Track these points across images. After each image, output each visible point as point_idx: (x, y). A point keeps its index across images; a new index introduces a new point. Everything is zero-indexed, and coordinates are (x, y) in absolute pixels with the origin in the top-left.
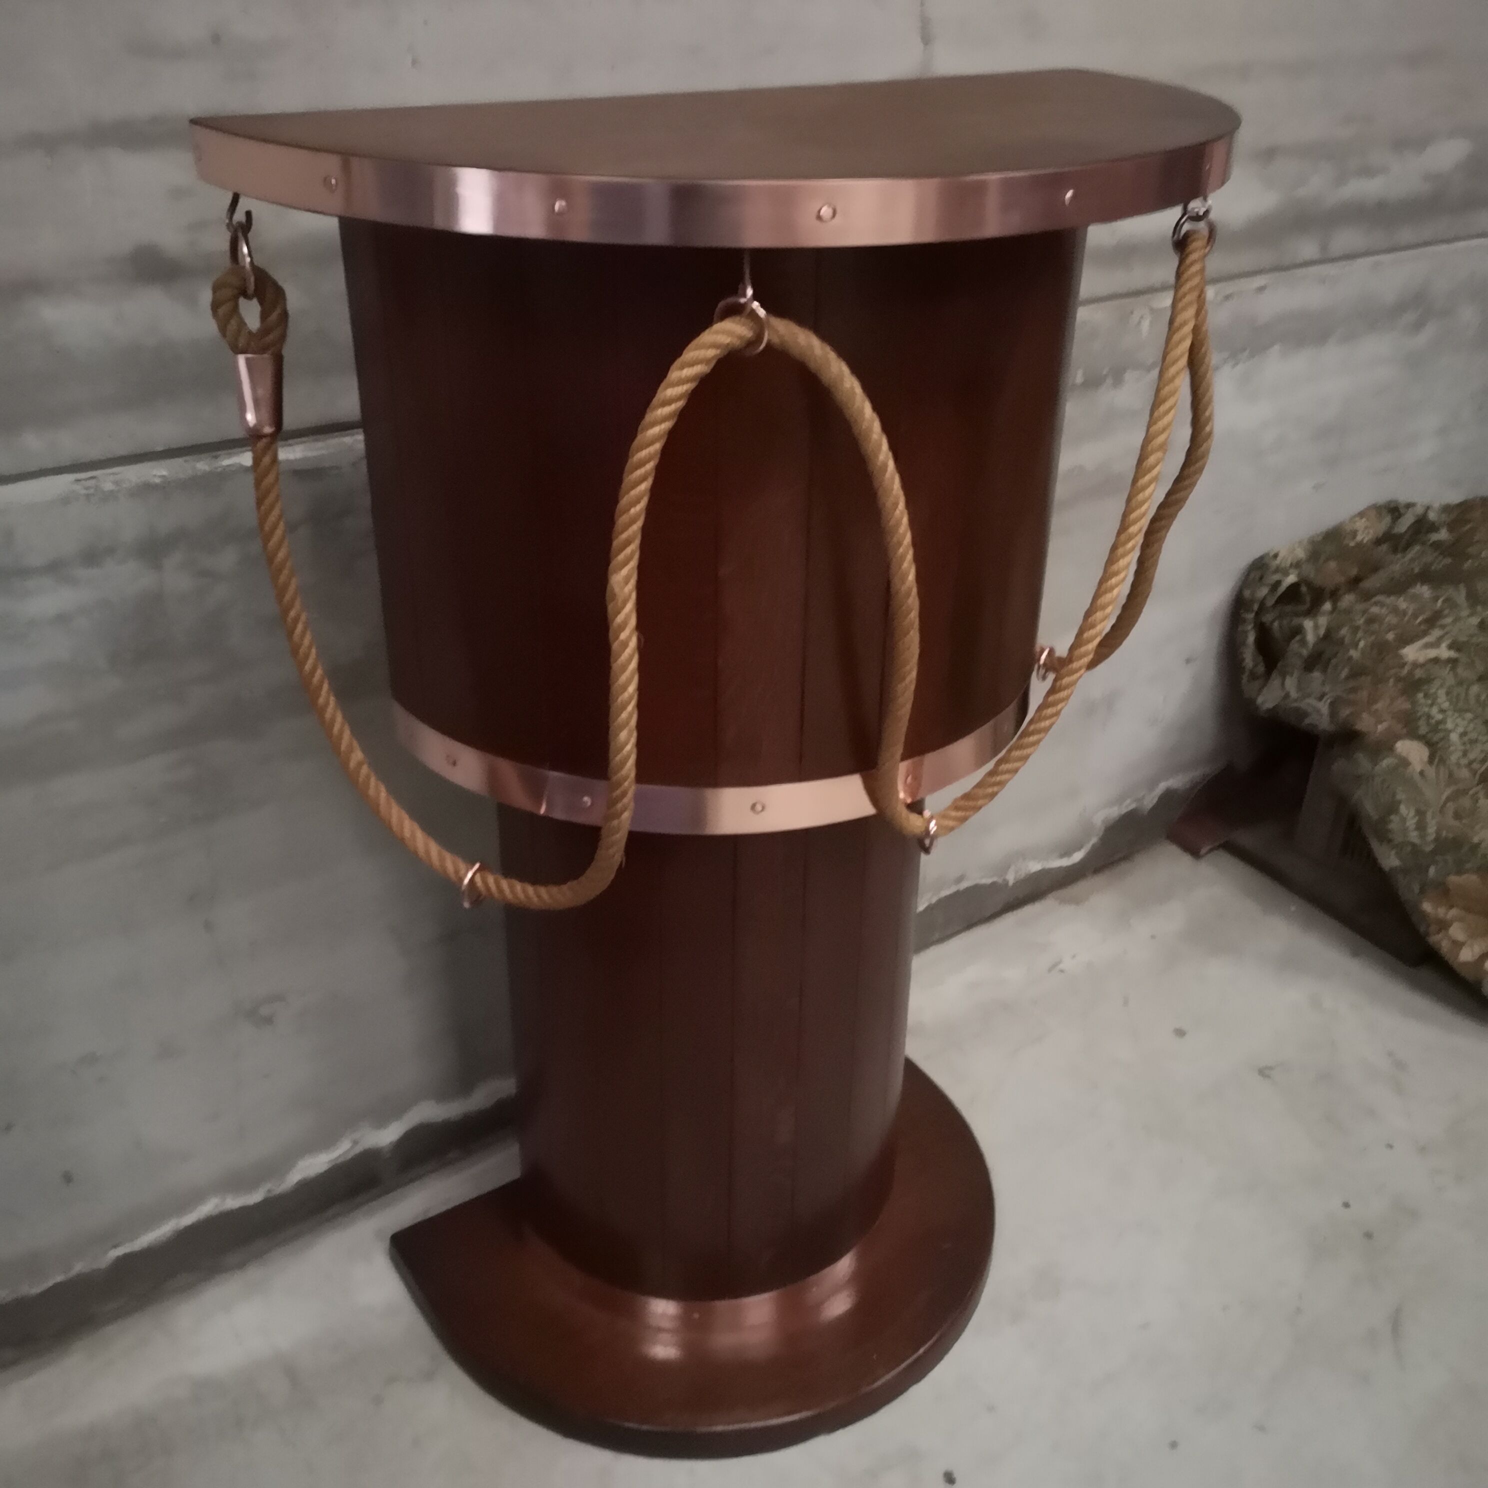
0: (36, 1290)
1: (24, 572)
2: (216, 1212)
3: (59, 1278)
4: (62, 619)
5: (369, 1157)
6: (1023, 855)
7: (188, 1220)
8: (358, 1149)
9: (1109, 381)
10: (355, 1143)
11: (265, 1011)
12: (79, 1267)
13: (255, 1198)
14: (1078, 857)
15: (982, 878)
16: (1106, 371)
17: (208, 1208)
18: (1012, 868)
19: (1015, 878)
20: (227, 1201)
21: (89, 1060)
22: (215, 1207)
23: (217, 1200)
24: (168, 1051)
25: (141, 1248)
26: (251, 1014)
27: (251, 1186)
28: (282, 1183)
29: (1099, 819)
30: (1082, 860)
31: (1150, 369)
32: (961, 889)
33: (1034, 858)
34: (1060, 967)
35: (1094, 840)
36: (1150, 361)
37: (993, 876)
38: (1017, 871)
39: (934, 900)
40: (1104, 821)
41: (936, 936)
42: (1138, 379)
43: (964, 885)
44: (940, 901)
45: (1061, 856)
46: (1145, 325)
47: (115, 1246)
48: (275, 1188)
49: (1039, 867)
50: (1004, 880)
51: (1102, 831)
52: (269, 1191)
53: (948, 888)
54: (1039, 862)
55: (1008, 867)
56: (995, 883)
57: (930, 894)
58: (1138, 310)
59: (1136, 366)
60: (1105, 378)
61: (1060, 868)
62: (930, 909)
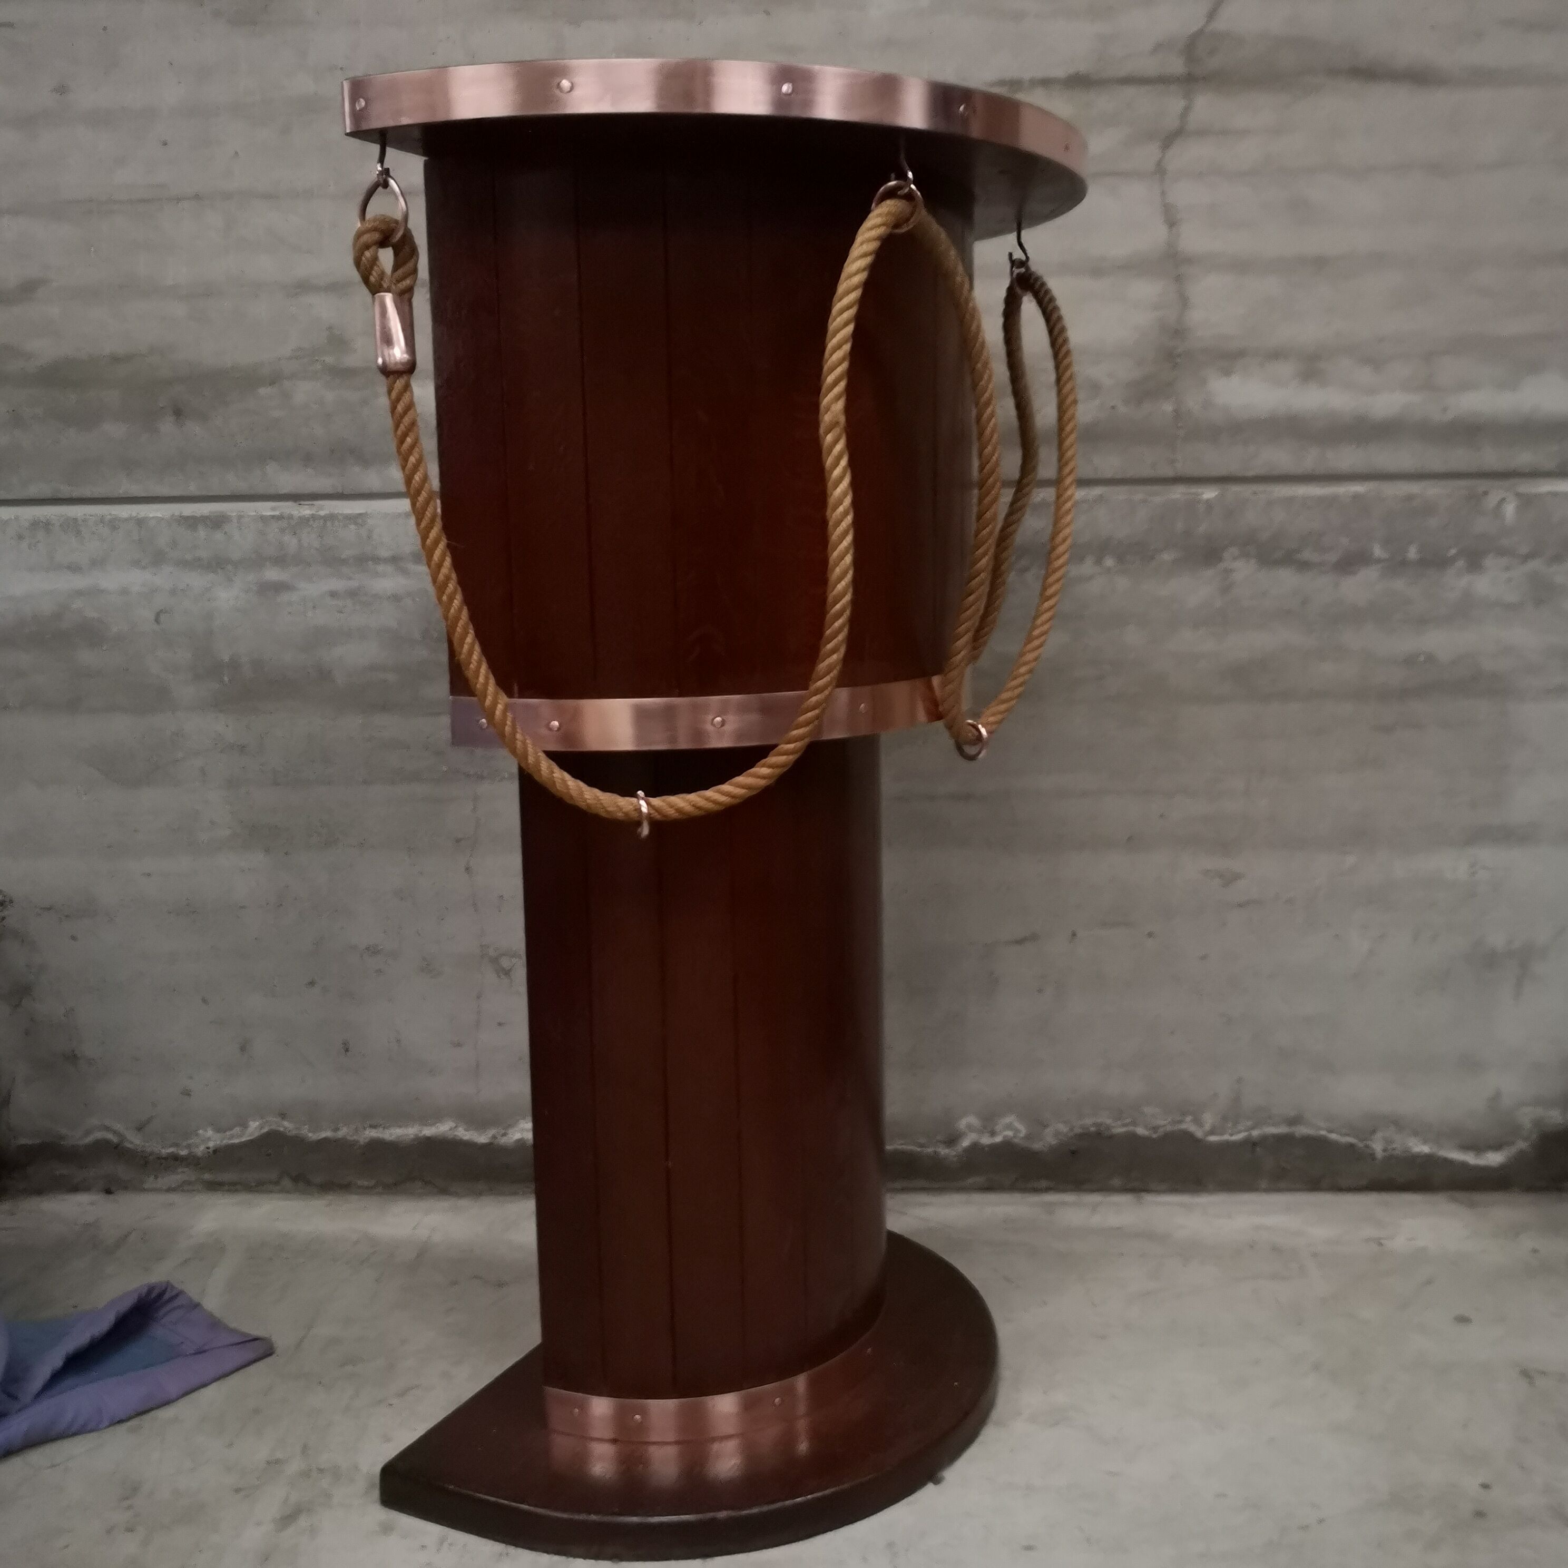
0: (313, 1136)
1: (377, 560)
2: (450, 1135)
3: (329, 1134)
4: (396, 598)
6: (1397, 1123)
7: (428, 1131)
9: (1461, 563)
12: (343, 1132)
14: (1494, 1159)
15: (1331, 1131)
16: (1453, 551)
17: (443, 1128)
18: (1379, 1135)
19: (1385, 1150)
20: (460, 1129)
21: (373, 951)
22: (450, 1129)
23: (452, 1124)
24: (428, 968)
25: (390, 1139)
26: (495, 961)
27: (480, 1124)
28: (504, 1135)
29: (1526, 1117)
30: (1502, 1167)
31: (1526, 558)
32: (1297, 1135)
33: (1415, 1133)
34: (1383, 1241)
35: (1522, 1145)
36: (1524, 550)
37: (1348, 1135)
38: (1388, 1141)
39: (1255, 1133)
40: (1537, 1123)
41: (1264, 1184)
42: (1507, 569)
43: (1302, 1130)
44: (1264, 1139)
45: (1465, 1148)
46: (1510, 510)
47: (371, 1126)
48: (499, 1137)
49: (1425, 1149)
50: (1367, 1146)
51: (1534, 1136)
52: (494, 1137)
53: (1274, 1125)
54: (1425, 1142)
55: (1374, 1132)
56: (1352, 1146)
57: (1249, 1123)
58: (1496, 493)
59: (1502, 552)
60: (1453, 559)
61: (1464, 1165)
62: (1251, 1144)
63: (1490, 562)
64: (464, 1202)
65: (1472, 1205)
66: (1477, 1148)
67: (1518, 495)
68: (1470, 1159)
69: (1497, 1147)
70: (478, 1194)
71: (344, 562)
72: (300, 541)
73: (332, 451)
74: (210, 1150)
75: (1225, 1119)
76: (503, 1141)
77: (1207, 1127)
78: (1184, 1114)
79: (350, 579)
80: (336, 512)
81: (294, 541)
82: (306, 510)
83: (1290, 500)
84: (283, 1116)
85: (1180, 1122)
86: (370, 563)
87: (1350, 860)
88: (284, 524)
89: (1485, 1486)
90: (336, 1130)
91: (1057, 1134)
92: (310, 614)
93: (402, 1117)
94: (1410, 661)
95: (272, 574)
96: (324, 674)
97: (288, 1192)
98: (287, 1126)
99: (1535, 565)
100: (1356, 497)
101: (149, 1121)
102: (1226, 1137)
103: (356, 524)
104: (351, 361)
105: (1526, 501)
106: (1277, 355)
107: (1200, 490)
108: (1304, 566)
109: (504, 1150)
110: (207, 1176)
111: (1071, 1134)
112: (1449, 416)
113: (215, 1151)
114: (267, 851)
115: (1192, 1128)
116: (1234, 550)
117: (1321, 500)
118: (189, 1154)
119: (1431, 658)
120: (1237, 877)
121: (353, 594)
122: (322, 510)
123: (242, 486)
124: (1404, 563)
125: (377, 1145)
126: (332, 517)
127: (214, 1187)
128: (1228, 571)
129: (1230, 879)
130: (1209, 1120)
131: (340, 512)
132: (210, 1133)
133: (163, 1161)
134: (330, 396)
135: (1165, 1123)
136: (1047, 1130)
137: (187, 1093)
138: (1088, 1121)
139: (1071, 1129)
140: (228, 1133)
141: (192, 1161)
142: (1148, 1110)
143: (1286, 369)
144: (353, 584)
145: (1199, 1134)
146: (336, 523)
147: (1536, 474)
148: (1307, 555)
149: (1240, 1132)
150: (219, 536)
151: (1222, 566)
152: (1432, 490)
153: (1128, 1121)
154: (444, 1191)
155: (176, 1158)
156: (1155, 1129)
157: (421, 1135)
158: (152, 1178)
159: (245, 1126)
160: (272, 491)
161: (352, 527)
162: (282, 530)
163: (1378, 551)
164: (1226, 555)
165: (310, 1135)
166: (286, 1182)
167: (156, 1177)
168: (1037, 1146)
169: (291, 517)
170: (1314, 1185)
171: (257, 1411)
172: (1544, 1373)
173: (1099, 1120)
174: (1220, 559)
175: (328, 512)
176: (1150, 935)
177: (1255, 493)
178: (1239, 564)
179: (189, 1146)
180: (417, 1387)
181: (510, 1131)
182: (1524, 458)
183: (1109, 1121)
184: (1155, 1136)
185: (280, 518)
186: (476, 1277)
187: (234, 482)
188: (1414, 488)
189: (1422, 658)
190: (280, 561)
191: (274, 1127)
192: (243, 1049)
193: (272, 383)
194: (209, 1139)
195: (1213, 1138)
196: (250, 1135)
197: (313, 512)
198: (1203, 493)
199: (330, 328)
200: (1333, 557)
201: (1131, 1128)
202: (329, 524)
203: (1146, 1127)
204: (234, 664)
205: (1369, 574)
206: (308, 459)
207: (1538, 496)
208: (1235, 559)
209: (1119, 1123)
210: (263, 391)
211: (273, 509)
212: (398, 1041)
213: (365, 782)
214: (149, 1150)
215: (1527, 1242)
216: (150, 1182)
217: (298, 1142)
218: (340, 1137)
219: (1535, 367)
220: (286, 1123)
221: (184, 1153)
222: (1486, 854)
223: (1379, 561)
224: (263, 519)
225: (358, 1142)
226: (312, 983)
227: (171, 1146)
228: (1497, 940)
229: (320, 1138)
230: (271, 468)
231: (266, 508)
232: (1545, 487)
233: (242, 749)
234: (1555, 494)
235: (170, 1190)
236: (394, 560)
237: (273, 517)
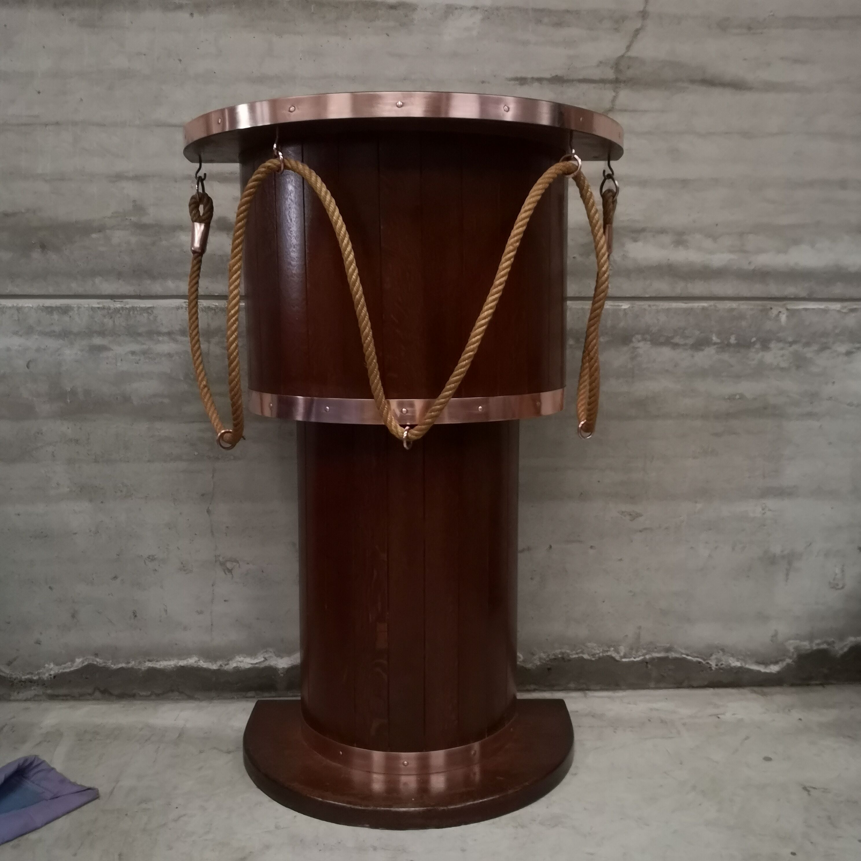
0: (114, 667)
2: (195, 665)
3: (123, 665)
4: (169, 355)
5: (272, 670)
7: (182, 663)
8: (267, 664)
9: (758, 346)
10: (266, 659)
11: (229, 565)
12: (132, 664)
13: (214, 667)
14: (774, 669)
15: (688, 655)
16: (754, 339)
17: (192, 661)
18: (714, 657)
19: (717, 665)
20: (201, 661)
21: (152, 558)
22: (195, 662)
23: (197, 659)
24: (184, 568)
25: (160, 667)
26: (223, 564)
27: (214, 659)
28: (227, 664)
29: (791, 645)
30: (779, 673)
31: (791, 344)
32: (670, 657)
33: (733, 656)
34: (719, 716)
35: (789, 661)
36: (790, 339)
37: (697, 657)
38: (718, 660)
39: (648, 657)
40: (796, 648)
41: (652, 685)
42: (782, 349)
43: (673, 655)
44: (653, 659)
45: (758, 663)
46: (783, 318)
47: (149, 661)
48: (224, 666)
49: (738, 664)
50: (708, 663)
51: (795, 656)
52: (221, 666)
53: (659, 652)
54: (738, 660)
55: (711, 655)
56: (700, 663)
57: (644, 651)
58: (776, 308)
59: (779, 340)
60: (754, 343)
61: (759, 672)
62: (645, 662)
63: (773, 345)
64: (204, 704)
65: (764, 694)
66: (765, 663)
67: (787, 309)
68: (762, 669)
69: (776, 663)
70: (211, 699)
71: (140, 335)
72: (114, 322)
73: (134, 271)
74: (52, 676)
75: (632, 649)
76: (226, 668)
77: (622, 654)
78: (609, 647)
79: (144, 344)
80: (136, 306)
81: (111, 322)
82: (118, 305)
83: (668, 310)
84: (96, 655)
85: (607, 651)
86: (155, 335)
87: (699, 506)
88: (105, 312)
89: (793, 854)
90: (128, 663)
91: (540, 659)
92: (119, 364)
93: (167, 655)
94: (731, 398)
95: (97, 341)
96: (126, 399)
97: (98, 700)
98: (99, 661)
99: (795, 347)
100: (703, 309)
101: (15, 659)
102: (632, 659)
103: (148, 313)
104: (145, 220)
105: (792, 313)
106: (662, 231)
107: (620, 304)
108: (675, 346)
109: (226, 673)
110: (49, 691)
111: (548, 659)
112: (752, 267)
113: (55, 677)
114: (91, 501)
115: (614, 655)
116: (639, 337)
117: (685, 310)
118: (40, 678)
119: (742, 397)
120: (639, 515)
121: (144, 353)
122: (128, 304)
123: (80, 290)
124: (729, 345)
125: (152, 671)
126: (133, 309)
127: (53, 697)
128: (635, 348)
129: (634, 516)
130: (623, 650)
131: (138, 306)
132: (52, 666)
133: (23, 683)
134: (133, 240)
135: (599, 652)
136: (535, 657)
137: (38, 642)
138: (558, 651)
139: (549, 655)
140: (63, 666)
141: (41, 683)
142: (589, 644)
143: (666, 239)
144: (145, 347)
145: (618, 658)
146: (136, 312)
147: (797, 299)
148: (677, 340)
149: (640, 656)
150: (66, 318)
151: (632, 345)
152: (743, 306)
153: (579, 651)
154: (191, 698)
155: (31, 681)
156: (594, 655)
157: (178, 665)
158: (16, 694)
159: (73, 661)
160: (98, 293)
161: (145, 315)
162: (104, 316)
163: (715, 339)
164: (634, 340)
165: (112, 666)
166: (97, 694)
167: (18, 693)
168: (529, 666)
169: (109, 308)
170: (679, 685)
171: (89, 833)
172: (814, 788)
173: (563, 651)
174: (631, 341)
175: (131, 306)
176: (592, 547)
177: (650, 306)
178: (641, 344)
179: (38, 674)
180: (184, 815)
181: (230, 662)
182: (790, 290)
183: (568, 651)
184: (593, 659)
185: (104, 308)
186: (215, 748)
187: (75, 287)
188: (734, 305)
189: (738, 397)
190: (102, 333)
191: (91, 662)
192: (73, 616)
193: (100, 231)
194: (51, 669)
195: (624, 660)
196: (76, 667)
197: (122, 306)
198: (622, 306)
199: (134, 201)
200: (690, 341)
201: (581, 655)
202: (131, 313)
203: (589, 655)
204: (73, 392)
205: (711, 351)
206: (120, 275)
207: (798, 310)
208: (639, 341)
209: (574, 652)
210: (94, 236)
211: (98, 303)
212: (166, 611)
213: (149, 461)
214: (14, 677)
215: (796, 714)
216: (15, 695)
217: (104, 671)
218: (130, 667)
219: (796, 242)
220: (98, 660)
221: (35, 678)
222: (771, 503)
223: (715, 344)
224: (93, 309)
225: (140, 669)
226: (115, 578)
227: (28, 674)
228: (776, 549)
229: (118, 667)
230: (98, 280)
231: (94, 303)
232: (801, 306)
233: (77, 441)
234: (806, 310)
235: (26, 700)
236: (169, 334)
237: (99, 308)
